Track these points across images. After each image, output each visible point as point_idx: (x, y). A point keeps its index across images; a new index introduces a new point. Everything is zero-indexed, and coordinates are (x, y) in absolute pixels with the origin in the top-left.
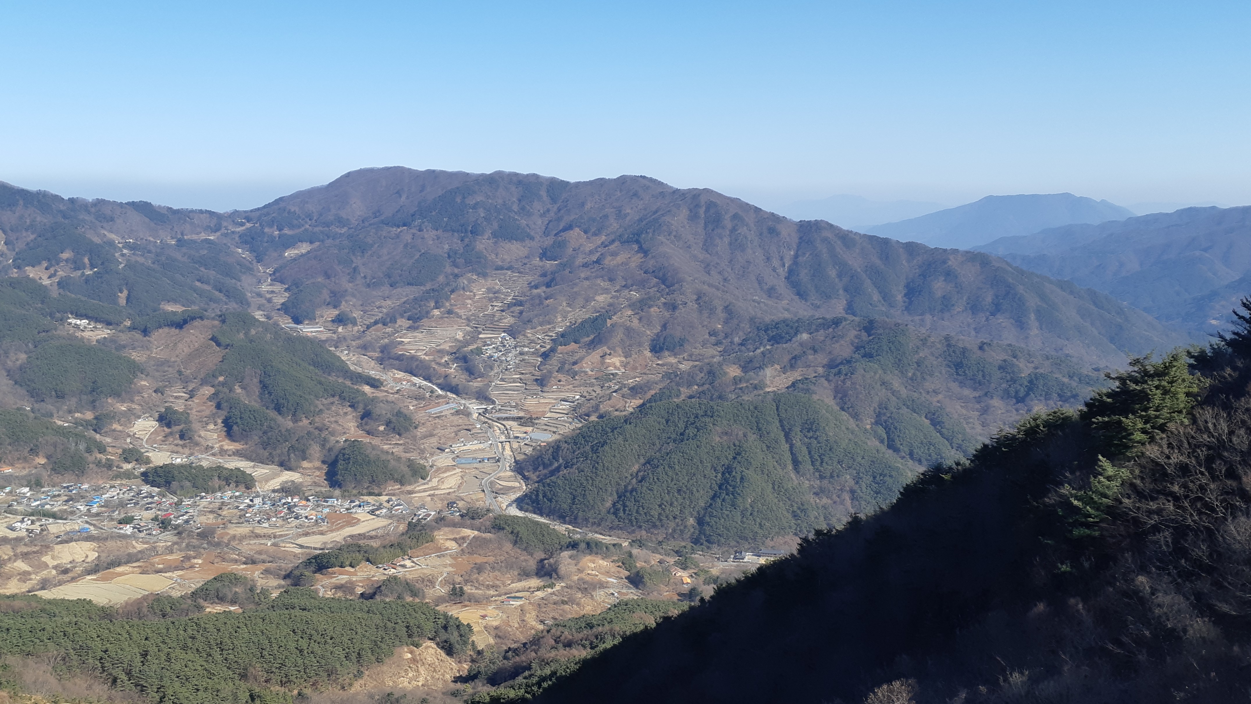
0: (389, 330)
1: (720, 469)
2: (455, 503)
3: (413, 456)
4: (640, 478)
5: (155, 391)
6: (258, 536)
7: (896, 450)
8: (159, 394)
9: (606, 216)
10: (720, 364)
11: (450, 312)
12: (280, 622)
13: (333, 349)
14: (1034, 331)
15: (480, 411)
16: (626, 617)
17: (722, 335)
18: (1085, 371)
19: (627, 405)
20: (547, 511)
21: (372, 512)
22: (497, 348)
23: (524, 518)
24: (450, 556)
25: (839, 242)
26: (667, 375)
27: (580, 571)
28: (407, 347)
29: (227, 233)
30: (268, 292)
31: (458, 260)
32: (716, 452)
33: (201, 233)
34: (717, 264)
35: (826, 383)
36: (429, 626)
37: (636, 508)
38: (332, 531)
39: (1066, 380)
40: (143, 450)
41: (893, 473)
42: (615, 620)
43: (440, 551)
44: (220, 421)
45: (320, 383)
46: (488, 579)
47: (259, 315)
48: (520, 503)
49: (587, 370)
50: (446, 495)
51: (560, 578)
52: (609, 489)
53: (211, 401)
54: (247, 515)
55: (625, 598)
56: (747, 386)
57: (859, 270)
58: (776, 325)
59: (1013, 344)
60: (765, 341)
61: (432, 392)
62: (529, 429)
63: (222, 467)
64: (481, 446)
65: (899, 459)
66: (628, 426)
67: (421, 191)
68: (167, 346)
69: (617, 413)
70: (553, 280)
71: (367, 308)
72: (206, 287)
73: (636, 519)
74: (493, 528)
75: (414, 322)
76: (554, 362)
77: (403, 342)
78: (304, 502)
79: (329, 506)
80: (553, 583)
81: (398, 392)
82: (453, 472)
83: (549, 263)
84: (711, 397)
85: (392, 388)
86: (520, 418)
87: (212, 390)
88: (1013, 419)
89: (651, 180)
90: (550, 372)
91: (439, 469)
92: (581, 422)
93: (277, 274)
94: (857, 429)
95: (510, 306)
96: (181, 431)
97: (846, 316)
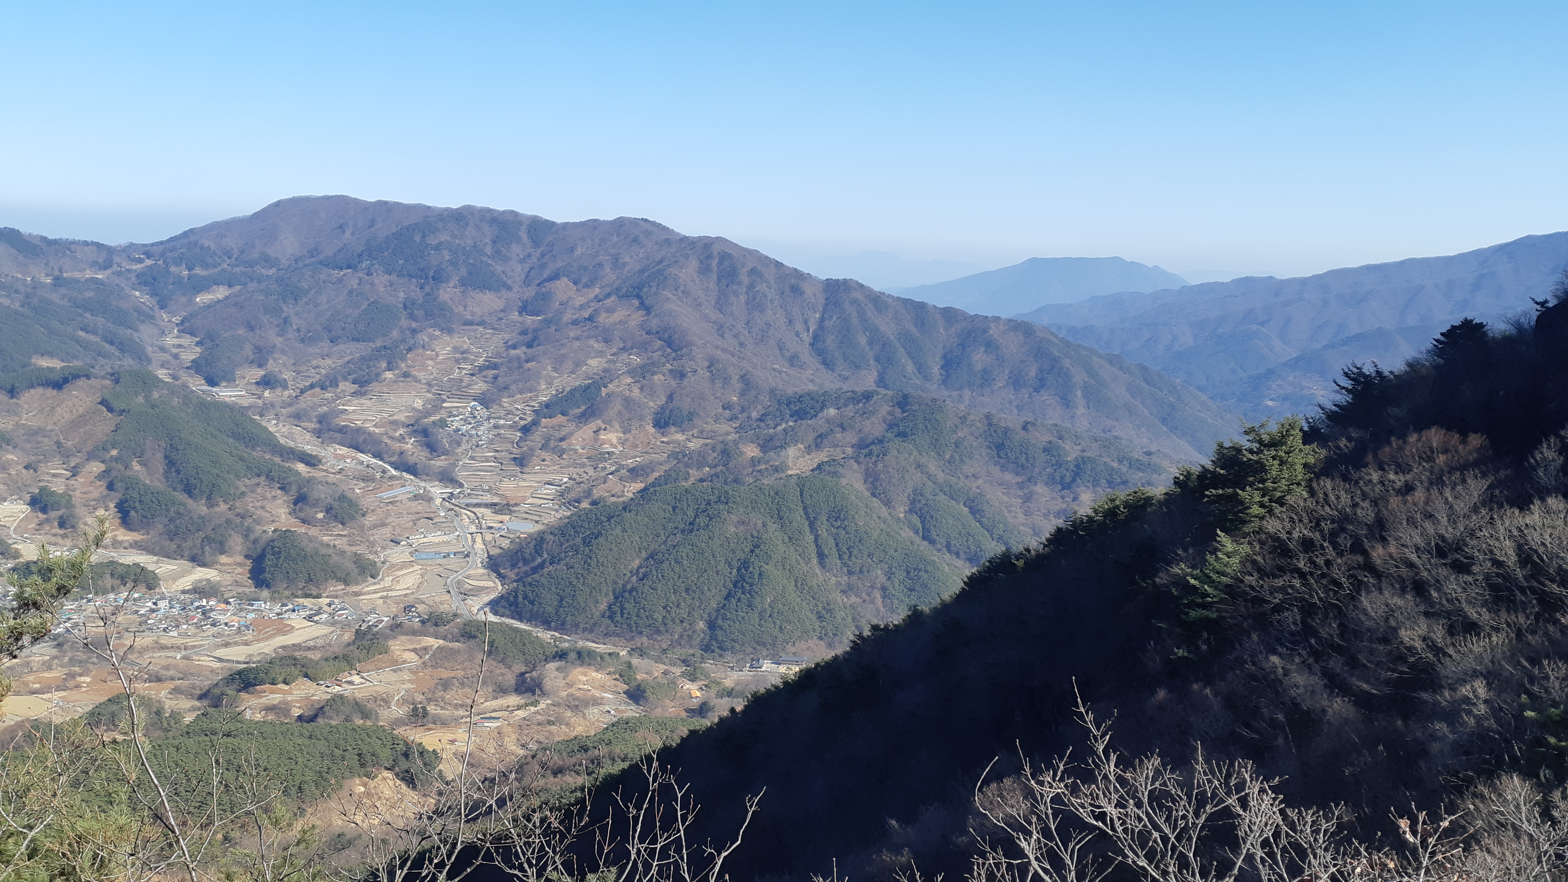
0: (328, 395)
1: (735, 564)
2: (413, 606)
3: (360, 549)
4: (641, 575)
5: (26, 468)
6: (163, 648)
7: (932, 542)
8: (31, 471)
9: (600, 265)
10: (736, 443)
11: (406, 375)
12: (200, 751)
13: (257, 417)
14: (1081, 410)
15: (445, 496)
16: (627, 737)
17: (738, 408)
18: (1135, 455)
19: (626, 490)
20: (528, 615)
21: (309, 618)
22: (465, 420)
23: (501, 624)
24: (409, 670)
25: (870, 305)
26: (673, 455)
27: (569, 685)
28: (351, 417)
29: (121, 272)
30: (174, 345)
31: (415, 312)
32: (731, 545)
33: (85, 270)
34: (733, 325)
35: (855, 466)
36: (386, 755)
37: (636, 610)
38: (258, 641)
39: (1115, 465)
40: (10, 542)
41: (929, 568)
42: (614, 741)
43: (396, 664)
44: (112, 505)
45: (242, 459)
46: (457, 697)
47: (162, 374)
48: (495, 606)
49: (578, 447)
50: (402, 597)
51: (544, 694)
52: (604, 589)
53: (100, 481)
54: (149, 622)
55: (625, 715)
56: (766, 469)
57: (892, 337)
58: (800, 398)
59: (1059, 424)
60: (787, 417)
61: (384, 472)
62: (506, 518)
63: (116, 562)
64: (446, 538)
65: (935, 552)
66: (628, 514)
67: (370, 227)
68: (41, 411)
69: (614, 499)
70: (534, 339)
71: (301, 368)
72: (93, 338)
73: (636, 623)
74: (463, 636)
75: (360, 387)
76: (537, 436)
77: (346, 410)
78: (223, 606)
79: (254, 610)
80: (537, 701)
81: (340, 471)
82: (411, 570)
83: (530, 319)
84: (725, 481)
85: (333, 466)
86: (495, 504)
87: (102, 467)
88: (1058, 507)
89: (654, 224)
90: (531, 449)
91: (393, 566)
92: (569, 509)
93: (187, 324)
94: (889, 518)
95: (482, 369)
96: (61, 517)
97: (878, 389)
